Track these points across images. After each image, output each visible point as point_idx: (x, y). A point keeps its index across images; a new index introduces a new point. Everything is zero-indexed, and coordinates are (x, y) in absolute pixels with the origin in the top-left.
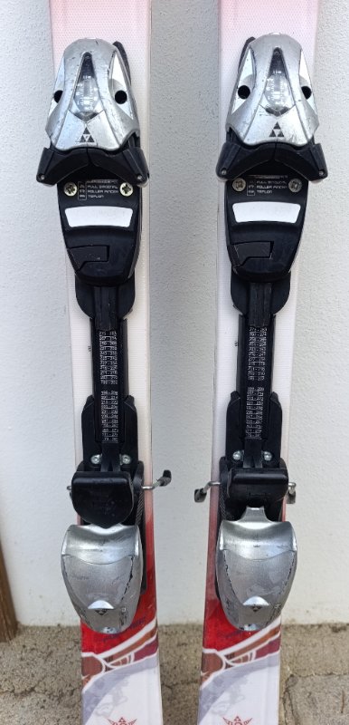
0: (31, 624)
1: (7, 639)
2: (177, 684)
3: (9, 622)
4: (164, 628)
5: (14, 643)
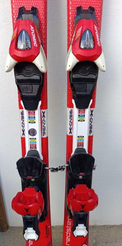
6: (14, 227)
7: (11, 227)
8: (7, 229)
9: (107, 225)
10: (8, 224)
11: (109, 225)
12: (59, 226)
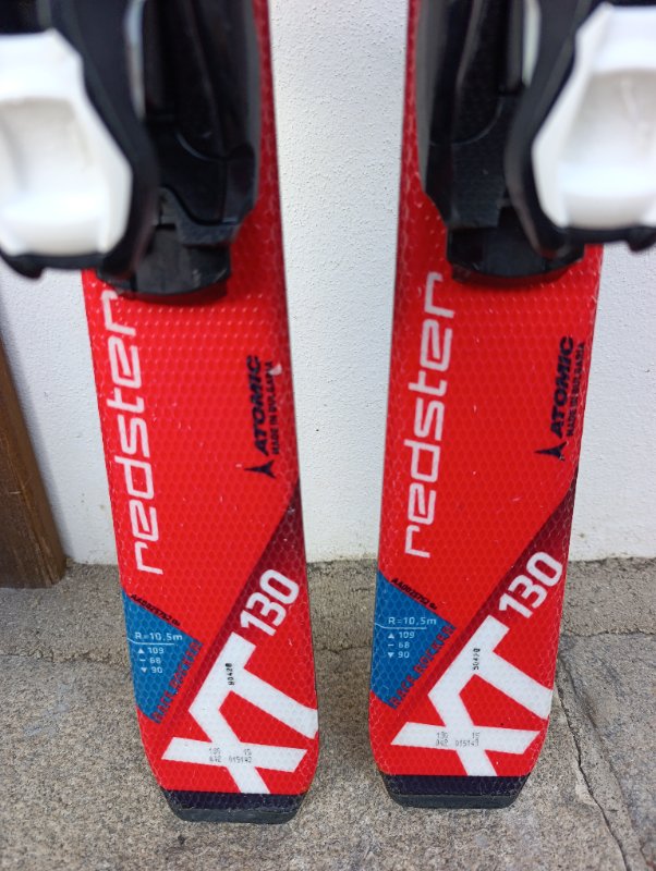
0: (91, 562)
1: (47, 581)
2: (351, 647)
3: (48, 550)
4: (323, 566)
5: (59, 587)
6: (98, 567)
7: (84, 565)
8: (62, 577)
9: (616, 559)
10: (68, 553)
11: (631, 559)
12: (348, 561)
